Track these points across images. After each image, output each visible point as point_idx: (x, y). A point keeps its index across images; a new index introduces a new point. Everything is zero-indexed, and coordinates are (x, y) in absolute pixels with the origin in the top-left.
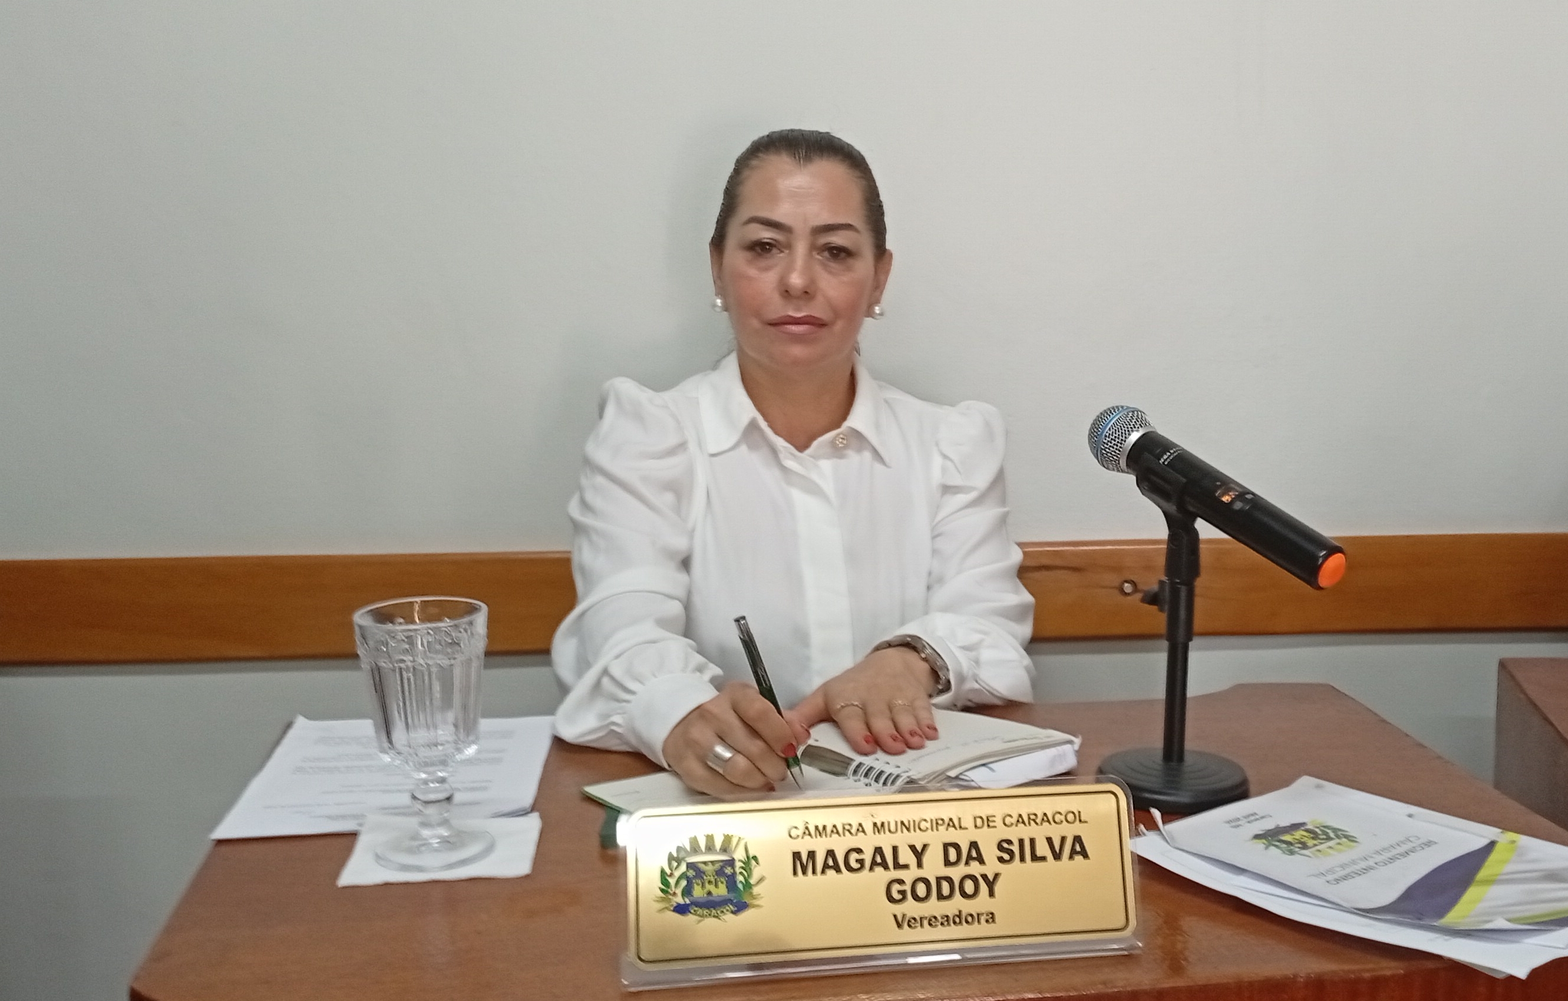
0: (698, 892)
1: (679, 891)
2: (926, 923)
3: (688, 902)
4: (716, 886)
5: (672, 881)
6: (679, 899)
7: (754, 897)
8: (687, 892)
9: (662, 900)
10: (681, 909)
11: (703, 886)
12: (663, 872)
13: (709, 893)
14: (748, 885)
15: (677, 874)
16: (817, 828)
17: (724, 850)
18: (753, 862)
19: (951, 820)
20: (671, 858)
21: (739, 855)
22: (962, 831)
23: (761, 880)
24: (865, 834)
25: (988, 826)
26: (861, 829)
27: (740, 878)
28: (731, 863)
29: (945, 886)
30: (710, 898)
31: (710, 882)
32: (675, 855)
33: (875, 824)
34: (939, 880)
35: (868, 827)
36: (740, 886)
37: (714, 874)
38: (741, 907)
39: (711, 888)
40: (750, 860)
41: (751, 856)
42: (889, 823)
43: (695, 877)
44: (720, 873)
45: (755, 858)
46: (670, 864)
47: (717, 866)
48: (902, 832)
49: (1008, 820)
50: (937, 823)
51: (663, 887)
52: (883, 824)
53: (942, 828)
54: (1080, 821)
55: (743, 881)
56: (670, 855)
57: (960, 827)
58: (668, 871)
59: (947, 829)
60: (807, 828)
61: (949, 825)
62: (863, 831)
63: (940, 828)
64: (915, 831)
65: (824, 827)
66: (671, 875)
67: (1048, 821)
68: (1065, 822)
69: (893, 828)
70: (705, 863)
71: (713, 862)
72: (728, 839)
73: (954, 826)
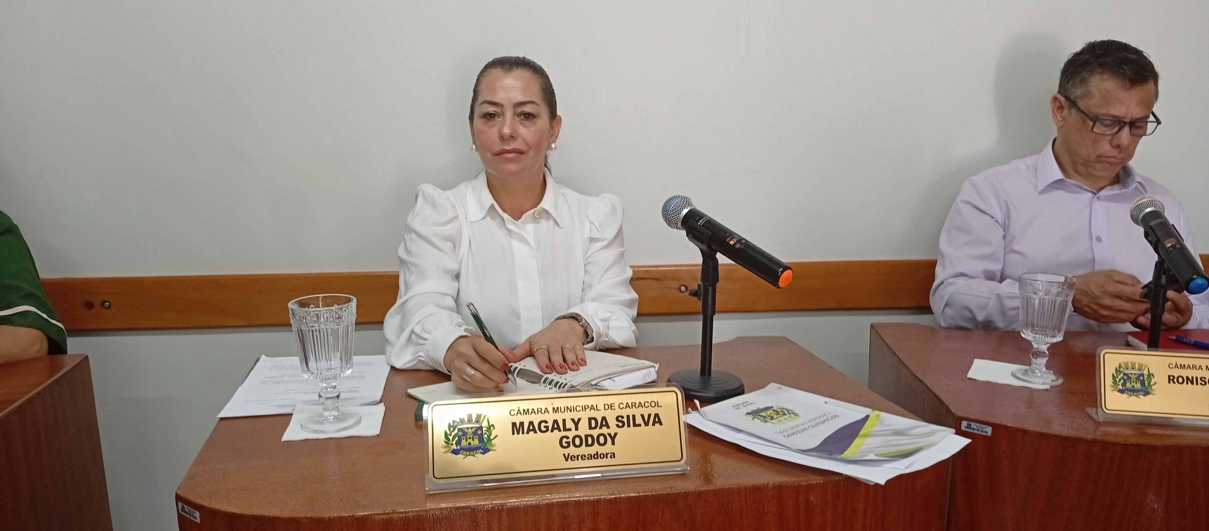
0: (464, 443)
1: (454, 442)
2: (580, 458)
3: (459, 448)
4: (473, 440)
5: (451, 438)
6: (454, 447)
7: (492, 446)
8: (458, 443)
9: (446, 447)
10: (455, 452)
11: (466, 440)
12: (446, 432)
13: (470, 444)
14: (489, 440)
15: (453, 434)
16: (524, 410)
17: (477, 422)
18: (492, 428)
19: (592, 406)
20: (450, 426)
21: (485, 424)
22: (598, 411)
23: (496, 437)
24: (549, 413)
25: (611, 409)
26: (546, 410)
27: (485, 436)
28: (481, 428)
29: (590, 439)
30: (470, 446)
31: (470, 438)
32: (452, 424)
33: (554, 408)
34: (587, 436)
35: (550, 410)
36: (485, 440)
37: (472, 433)
38: (486, 451)
39: (471, 441)
40: (490, 427)
41: (490, 424)
42: (561, 408)
43: (462, 435)
44: (475, 433)
45: (493, 425)
46: (450, 430)
47: (474, 430)
48: (567, 411)
49: (621, 406)
50: (585, 408)
51: (447, 441)
52: (558, 408)
53: (588, 410)
54: (658, 406)
55: (487, 437)
56: (449, 424)
57: (597, 410)
58: (449, 433)
59: (590, 410)
60: (519, 410)
61: (591, 409)
62: (548, 411)
63: (586, 410)
64: (574, 411)
65: (528, 410)
66: (450, 435)
67: (642, 406)
68: (650, 406)
69: (563, 410)
70: (468, 428)
71: (471, 428)
72: (479, 416)
73: (594, 409)
